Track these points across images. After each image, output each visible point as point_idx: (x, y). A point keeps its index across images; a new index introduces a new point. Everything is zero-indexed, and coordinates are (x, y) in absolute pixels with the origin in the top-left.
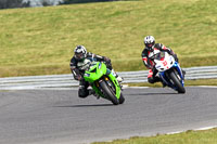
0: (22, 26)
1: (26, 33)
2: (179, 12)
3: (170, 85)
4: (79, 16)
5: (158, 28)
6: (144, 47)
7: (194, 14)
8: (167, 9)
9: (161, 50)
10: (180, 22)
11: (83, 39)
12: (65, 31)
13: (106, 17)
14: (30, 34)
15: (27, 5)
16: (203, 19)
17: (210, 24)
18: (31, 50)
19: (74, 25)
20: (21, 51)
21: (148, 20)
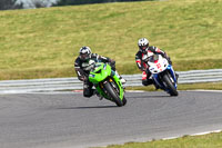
0: (15, 29)
1: (19, 36)
2: (175, 14)
3: (163, 88)
4: (74, 18)
6: (138, 50)
7: (191, 16)
8: (162, 11)
9: (155, 52)
10: (176, 24)
11: (77, 42)
12: (59, 33)
14: (23, 36)
15: (21, 7)
16: (200, 21)
17: (207, 26)
18: (24, 53)
19: (68, 27)
20: (14, 54)
21: (144, 22)
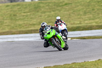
0: (21, 10)
2: (95, 4)
5: (85, 11)
10: (95, 8)
11: (50, 16)
13: (60, 6)
18: (25, 22)
20: (21, 22)
21: (80, 7)
